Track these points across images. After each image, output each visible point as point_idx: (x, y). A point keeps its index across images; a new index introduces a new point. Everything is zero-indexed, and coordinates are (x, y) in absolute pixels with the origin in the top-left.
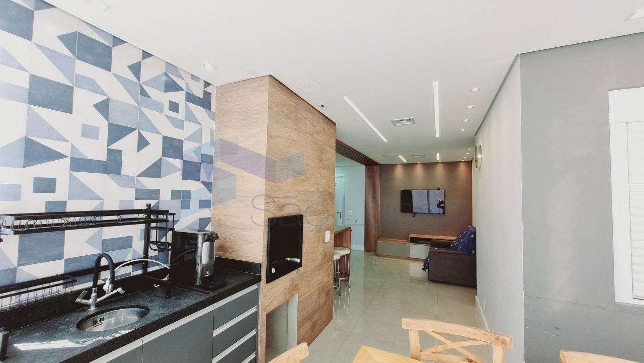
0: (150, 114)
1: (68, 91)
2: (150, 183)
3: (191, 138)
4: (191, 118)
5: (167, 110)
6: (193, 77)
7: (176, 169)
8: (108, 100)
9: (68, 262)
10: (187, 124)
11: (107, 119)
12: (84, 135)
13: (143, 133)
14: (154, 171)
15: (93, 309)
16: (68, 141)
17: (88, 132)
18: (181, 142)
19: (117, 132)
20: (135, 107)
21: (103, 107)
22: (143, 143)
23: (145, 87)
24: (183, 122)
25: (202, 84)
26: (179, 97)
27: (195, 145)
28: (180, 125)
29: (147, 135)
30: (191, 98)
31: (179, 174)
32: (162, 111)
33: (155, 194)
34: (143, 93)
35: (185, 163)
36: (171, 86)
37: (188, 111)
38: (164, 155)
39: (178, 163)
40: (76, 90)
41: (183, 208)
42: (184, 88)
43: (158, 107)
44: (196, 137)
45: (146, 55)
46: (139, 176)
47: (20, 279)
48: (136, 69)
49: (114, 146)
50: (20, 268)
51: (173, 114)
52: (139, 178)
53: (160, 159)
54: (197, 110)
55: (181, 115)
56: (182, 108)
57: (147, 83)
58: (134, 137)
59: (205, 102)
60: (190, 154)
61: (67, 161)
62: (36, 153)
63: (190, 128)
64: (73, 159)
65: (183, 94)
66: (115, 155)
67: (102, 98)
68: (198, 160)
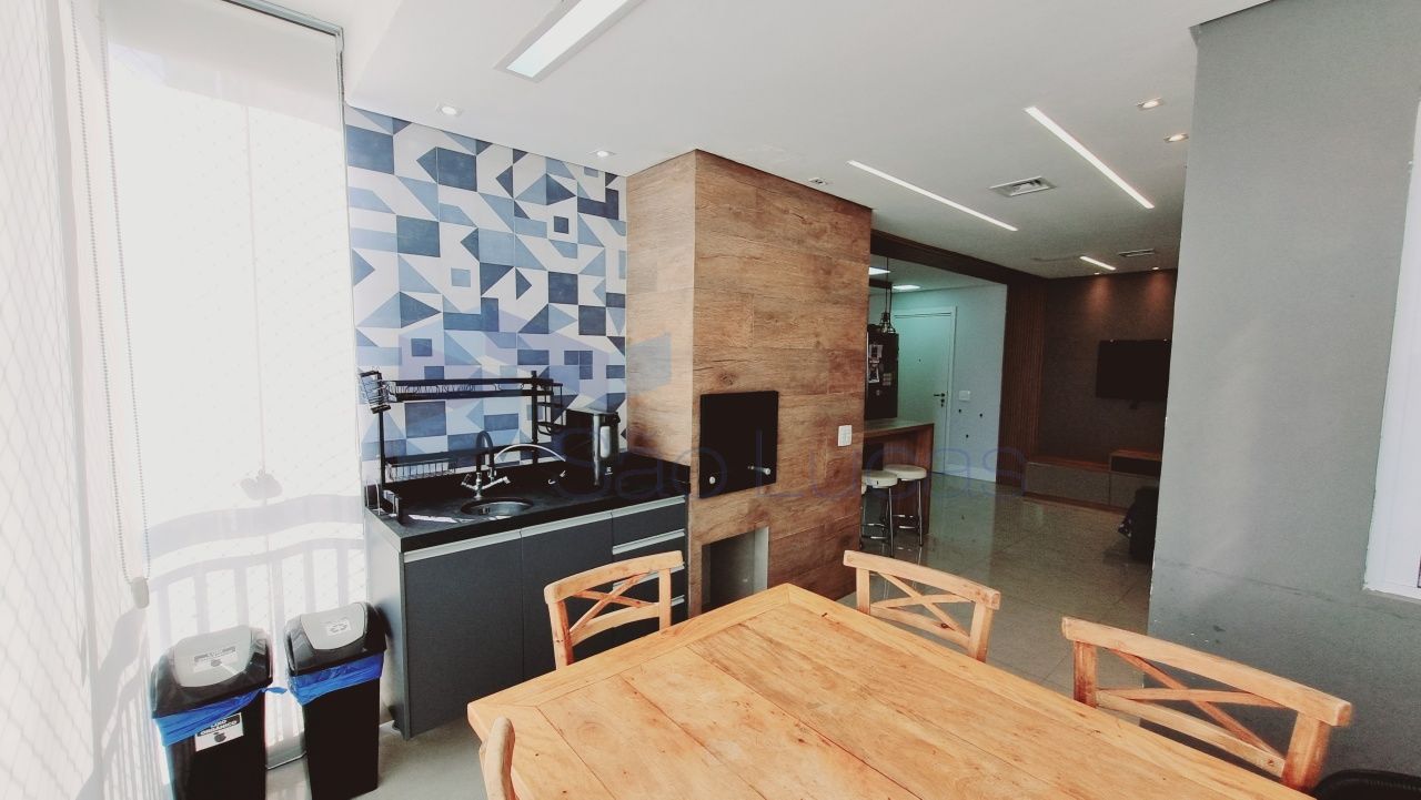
0: (531, 243)
1: (433, 228)
2: (535, 342)
3: (589, 270)
4: (588, 237)
5: (552, 234)
6: (589, 171)
7: (570, 320)
8: (476, 231)
9: (452, 438)
10: (582, 249)
11: (478, 258)
12: (455, 282)
13: (521, 270)
14: (540, 324)
15: (478, 497)
16: (438, 293)
17: (459, 278)
18: (574, 277)
19: (491, 274)
20: (510, 236)
21: (472, 243)
22: (522, 285)
23: (519, 203)
24: (575, 246)
25: (602, 178)
26: (568, 208)
27: (596, 281)
28: (570, 251)
29: (527, 273)
30: (586, 206)
31: (575, 326)
32: (545, 235)
33: (542, 357)
34: (519, 212)
35: (582, 308)
36: (555, 193)
37: (583, 229)
38: (551, 300)
39: (572, 311)
40: (441, 224)
41: (583, 377)
42: (575, 192)
43: (539, 230)
44: (597, 268)
45: (518, 154)
46: (520, 332)
47: (410, 452)
48: (506, 179)
49: (488, 294)
50: (409, 440)
51: (561, 237)
52: (523, 336)
53: (547, 307)
54: (597, 223)
55: (572, 236)
56: (573, 226)
57: (523, 197)
58: (510, 277)
59: (608, 209)
60: (588, 295)
61: (440, 317)
62: (411, 310)
63: (587, 254)
64: (446, 315)
65: (573, 202)
66: (490, 306)
67: (471, 230)
68: (600, 303)
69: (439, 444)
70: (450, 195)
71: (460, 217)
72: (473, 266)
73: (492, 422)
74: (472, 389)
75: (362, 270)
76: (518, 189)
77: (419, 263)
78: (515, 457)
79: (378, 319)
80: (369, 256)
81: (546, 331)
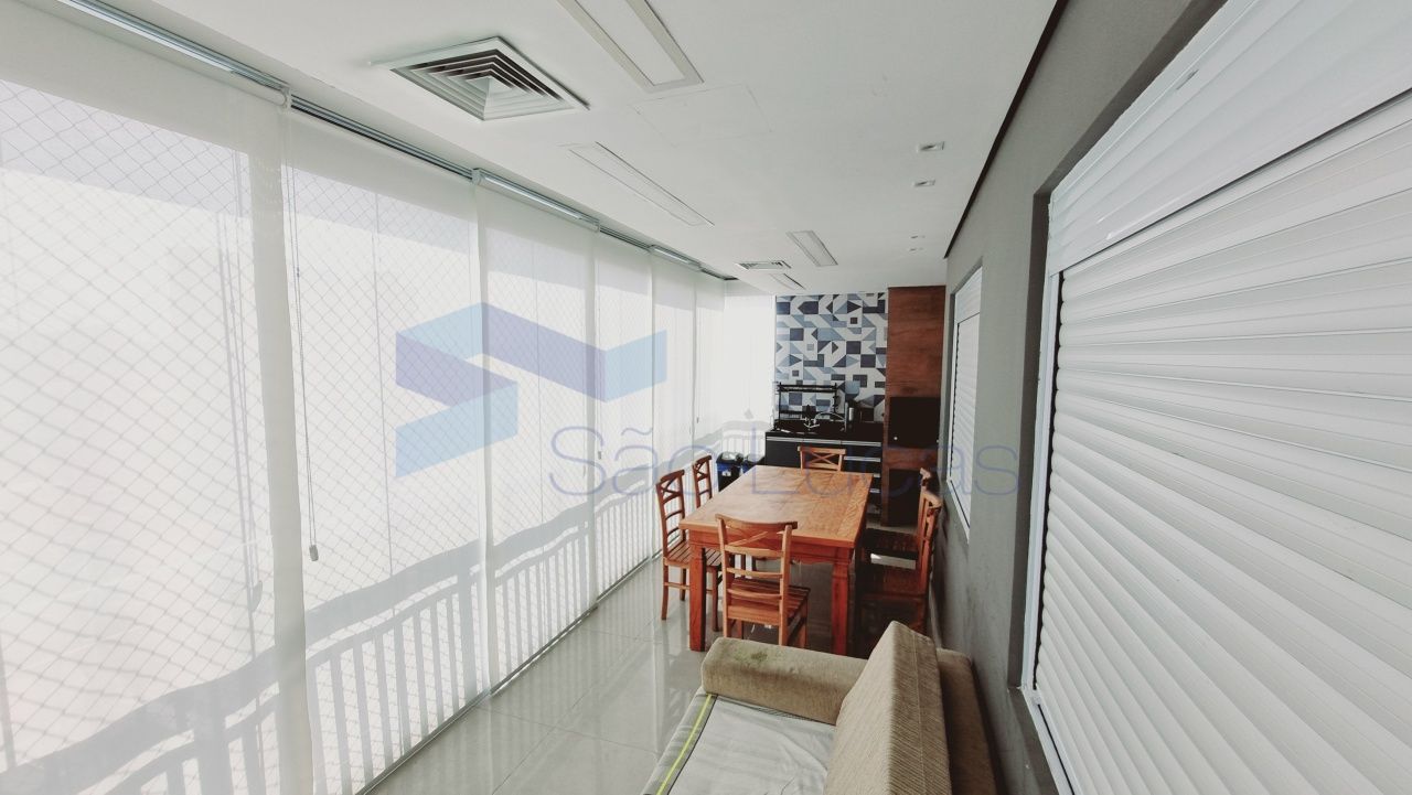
0: (840, 330)
1: (802, 330)
2: (839, 371)
3: (868, 338)
4: (867, 324)
5: (850, 325)
6: (868, 295)
7: (857, 361)
8: (817, 329)
9: (803, 407)
10: (865, 329)
11: (817, 339)
12: (808, 349)
13: (835, 342)
14: (842, 363)
16: (803, 354)
17: (810, 348)
18: (859, 342)
19: (822, 345)
20: (831, 329)
21: (815, 334)
22: (835, 348)
23: (835, 315)
24: (860, 329)
25: (876, 297)
26: (857, 313)
27: (871, 343)
28: (859, 331)
29: (837, 343)
30: (867, 310)
31: (859, 363)
32: (845, 326)
33: (842, 377)
34: (835, 319)
35: (863, 356)
36: (851, 307)
37: (865, 320)
38: (848, 353)
39: (858, 357)
40: (805, 330)
41: (861, 386)
42: (861, 305)
43: (843, 324)
44: (872, 337)
45: (835, 296)
46: (833, 367)
47: (789, 410)
48: (830, 307)
49: (821, 353)
50: (789, 405)
51: (854, 326)
53: (846, 356)
54: (872, 317)
55: (859, 325)
56: (860, 321)
57: (837, 312)
58: (830, 346)
59: (880, 309)
60: (866, 349)
61: (802, 363)
62: (793, 360)
63: (867, 331)
64: (805, 362)
65: (860, 310)
66: (821, 357)
67: (814, 329)
68: (872, 353)
69: (799, 408)
70: (808, 318)
71: (810, 325)
72: (815, 342)
73: (819, 403)
74: (811, 389)
75: (779, 347)
76: (835, 309)
77: (797, 343)
78: (827, 418)
79: (783, 364)
80: (781, 343)
81: (844, 366)
